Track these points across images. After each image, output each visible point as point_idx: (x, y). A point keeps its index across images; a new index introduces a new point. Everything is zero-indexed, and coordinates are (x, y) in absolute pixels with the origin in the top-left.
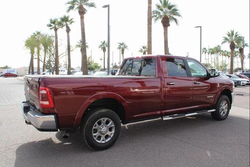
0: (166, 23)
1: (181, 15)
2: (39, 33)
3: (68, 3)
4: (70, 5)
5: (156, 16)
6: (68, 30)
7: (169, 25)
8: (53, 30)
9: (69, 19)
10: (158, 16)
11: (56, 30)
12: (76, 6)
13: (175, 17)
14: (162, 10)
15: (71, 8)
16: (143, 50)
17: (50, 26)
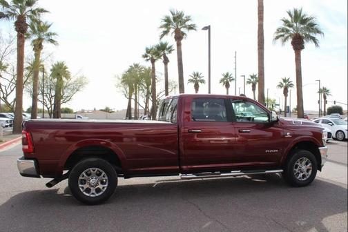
0: (298, 44)
1: (322, 31)
2: (136, 66)
3: (161, 27)
4: (165, 29)
5: (283, 36)
6: (166, 61)
7: (303, 48)
8: (150, 61)
9: (168, 47)
10: (286, 35)
11: (153, 61)
12: (172, 30)
13: (311, 34)
14: (290, 26)
15: (166, 33)
16: (284, 84)
17: (146, 56)
